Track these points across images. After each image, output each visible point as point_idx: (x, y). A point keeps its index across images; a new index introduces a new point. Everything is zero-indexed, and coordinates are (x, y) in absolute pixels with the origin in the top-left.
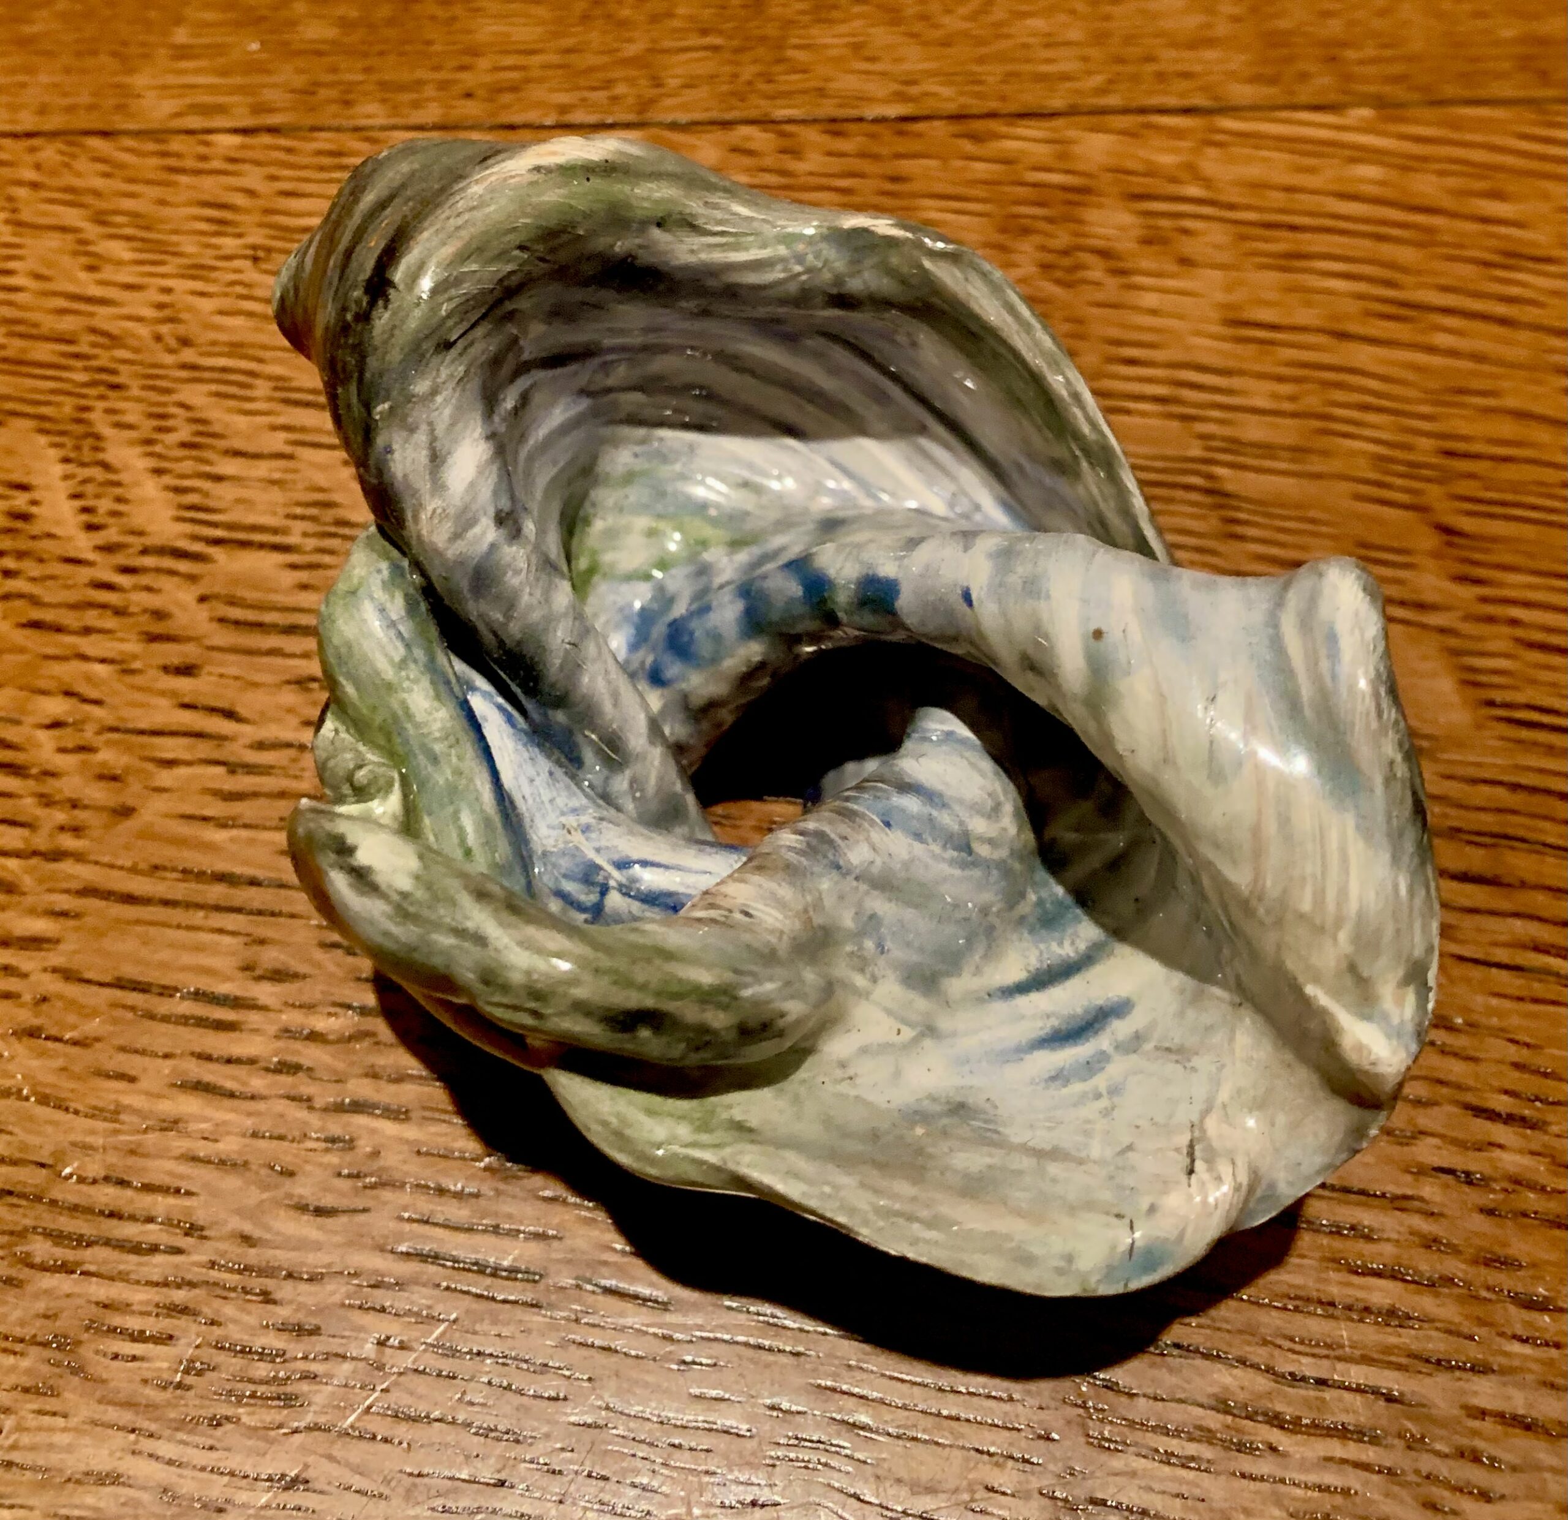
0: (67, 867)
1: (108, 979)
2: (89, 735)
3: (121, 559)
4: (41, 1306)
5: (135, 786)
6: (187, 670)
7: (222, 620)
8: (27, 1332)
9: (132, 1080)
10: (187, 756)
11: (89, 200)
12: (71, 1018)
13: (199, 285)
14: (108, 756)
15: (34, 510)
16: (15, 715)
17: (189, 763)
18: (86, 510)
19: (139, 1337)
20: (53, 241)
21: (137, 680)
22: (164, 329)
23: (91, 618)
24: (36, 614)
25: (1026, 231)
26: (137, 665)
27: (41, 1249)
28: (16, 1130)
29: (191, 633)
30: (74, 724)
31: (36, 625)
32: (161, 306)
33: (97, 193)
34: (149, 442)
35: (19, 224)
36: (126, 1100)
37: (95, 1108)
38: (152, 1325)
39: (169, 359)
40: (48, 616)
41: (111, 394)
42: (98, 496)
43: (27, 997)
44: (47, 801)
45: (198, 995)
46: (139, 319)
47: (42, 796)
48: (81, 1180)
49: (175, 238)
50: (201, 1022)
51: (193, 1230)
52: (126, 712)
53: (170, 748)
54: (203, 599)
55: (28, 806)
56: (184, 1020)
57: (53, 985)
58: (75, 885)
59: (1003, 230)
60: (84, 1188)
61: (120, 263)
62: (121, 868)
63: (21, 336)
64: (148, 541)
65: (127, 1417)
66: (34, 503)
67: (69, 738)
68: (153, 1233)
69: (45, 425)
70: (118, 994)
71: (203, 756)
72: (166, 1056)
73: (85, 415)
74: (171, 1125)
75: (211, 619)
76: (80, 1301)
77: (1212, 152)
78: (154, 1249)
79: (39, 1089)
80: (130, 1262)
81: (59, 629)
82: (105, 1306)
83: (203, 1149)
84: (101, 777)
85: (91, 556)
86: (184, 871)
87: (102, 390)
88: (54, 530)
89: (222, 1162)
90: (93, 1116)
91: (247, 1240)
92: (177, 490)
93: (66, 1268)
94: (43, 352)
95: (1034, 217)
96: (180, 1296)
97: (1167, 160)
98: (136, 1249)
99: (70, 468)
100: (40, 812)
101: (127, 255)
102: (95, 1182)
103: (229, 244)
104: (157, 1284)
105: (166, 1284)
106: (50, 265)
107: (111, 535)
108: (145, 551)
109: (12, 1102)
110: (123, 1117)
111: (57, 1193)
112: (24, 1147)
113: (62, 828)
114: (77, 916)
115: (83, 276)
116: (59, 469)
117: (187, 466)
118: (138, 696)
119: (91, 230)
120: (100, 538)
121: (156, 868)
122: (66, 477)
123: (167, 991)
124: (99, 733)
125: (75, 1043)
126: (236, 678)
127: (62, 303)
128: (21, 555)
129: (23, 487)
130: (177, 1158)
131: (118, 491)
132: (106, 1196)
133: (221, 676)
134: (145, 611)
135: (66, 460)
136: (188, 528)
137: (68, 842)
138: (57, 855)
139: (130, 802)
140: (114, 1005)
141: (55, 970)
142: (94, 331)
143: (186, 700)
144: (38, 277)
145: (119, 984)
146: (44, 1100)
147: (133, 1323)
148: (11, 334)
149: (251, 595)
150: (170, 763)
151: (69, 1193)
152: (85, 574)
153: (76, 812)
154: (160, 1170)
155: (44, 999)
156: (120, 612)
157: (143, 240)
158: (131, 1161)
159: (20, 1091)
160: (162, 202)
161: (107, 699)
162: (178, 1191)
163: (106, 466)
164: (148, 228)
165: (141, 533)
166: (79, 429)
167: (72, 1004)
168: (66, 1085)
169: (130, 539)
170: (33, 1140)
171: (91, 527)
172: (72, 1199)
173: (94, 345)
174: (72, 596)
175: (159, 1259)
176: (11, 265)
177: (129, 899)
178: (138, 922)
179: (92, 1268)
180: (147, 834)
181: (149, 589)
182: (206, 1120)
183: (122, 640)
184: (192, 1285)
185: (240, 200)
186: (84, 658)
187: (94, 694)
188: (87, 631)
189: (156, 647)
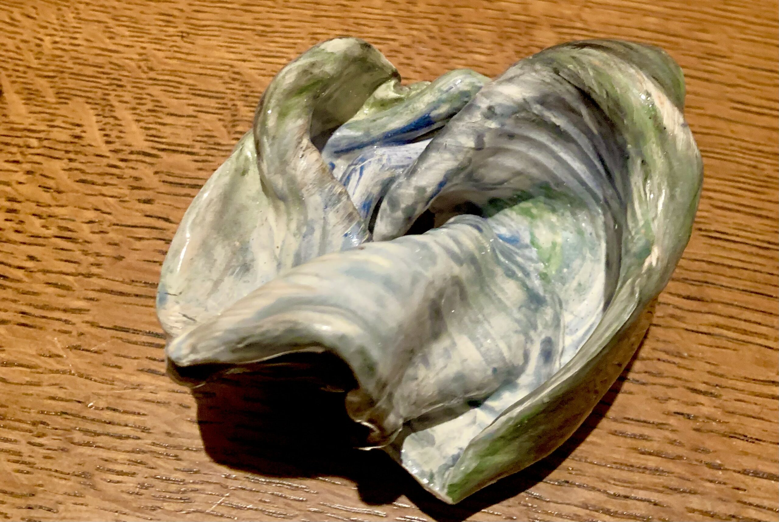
0: (94, 280)
1: (110, 326)
2: (105, 227)
3: (121, 156)
4: (77, 460)
5: (124, 247)
6: (148, 201)
7: (164, 182)
8: (71, 471)
9: (120, 368)
10: (147, 236)
11: (110, 10)
12: (94, 342)
13: (158, 47)
14: (113, 236)
15: (83, 134)
16: (73, 218)
17: (148, 239)
18: (106, 135)
19: (120, 473)
20: (95, 26)
21: (125, 204)
22: (142, 64)
23: (107, 179)
24: (83, 177)
25: (509, 38)
26: (127, 199)
27: (78, 436)
28: (68, 387)
29: (151, 187)
30: (99, 221)
31: (83, 181)
32: (141, 54)
33: (114, 8)
34: (134, 109)
35: (80, 19)
36: (117, 376)
37: (103, 379)
38: (125, 468)
39: (144, 76)
40: (89, 178)
41: (118, 89)
42: (111, 130)
43: (74, 333)
44: (85, 253)
45: (150, 334)
46: (131, 59)
47: (83, 251)
48: (97, 408)
49: (147, 27)
50: (151, 345)
51: (145, 430)
52: (121, 218)
53: (141, 233)
54: (156, 173)
55: (77, 255)
56: (144, 344)
57: (85, 328)
58: (97, 288)
59: (501, 37)
60: (97, 411)
61: (123, 36)
62: (117, 281)
63: (79, 64)
64: (133, 149)
65: (114, 506)
66: (84, 132)
67: (96, 227)
68: (127, 431)
69: (89, 101)
70: (115, 332)
71: (154, 236)
72: (135, 358)
73: (107, 97)
74: (138, 386)
75: (160, 181)
76: (95, 458)
77: (587, 10)
78: (128, 437)
79: (79, 371)
80: (117, 442)
81: (93, 183)
82: (106, 460)
83: (150, 396)
84: (110, 244)
85: (108, 154)
86: (145, 283)
87: (114, 87)
88: (93, 144)
89: (158, 402)
90: (102, 383)
91: (168, 434)
92: (146, 128)
93: (88, 444)
94: (89, 71)
95: (514, 33)
96: (139, 457)
97: (568, 12)
98: (120, 437)
99: (100, 118)
100: (83, 257)
101: (128, 33)
102: (102, 409)
103: (171, 30)
104: (128, 452)
105: (133, 451)
106: (94, 36)
107: (117, 146)
108: (132, 153)
109: (67, 376)
110: (115, 383)
111: (85, 414)
112: (72, 394)
113: (92, 264)
114: (97, 300)
115: (108, 41)
116: (94, 119)
117: (151, 119)
118: (127, 211)
119: (111, 23)
120: (112, 147)
121: (133, 281)
122: (97, 122)
123: (136, 332)
124: (109, 226)
125: (96, 352)
126: (170, 205)
127: (99, 52)
128: (77, 153)
129: (78, 125)
130: (139, 400)
131: (120, 128)
132: (107, 415)
133: (164, 204)
134: (131, 177)
135: (98, 115)
136: (151, 144)
137: (94, 270)
138: (89, 275)
139: (122, 255)
140: (113, 337)
141: (87, 322)
142: (111, 63)
143: (148, 214)
144: (87, 40)
145: (115, 328)
146: (81, 376)
147: (118, 468)
148: (75, 63)
149: (177, 172)
150: (140, 239)
151: (91, 414)
152: (105, 161)
153: (99, 258)
154: (131, 405)
155: (82, 334)
156: (119, 177)
157: (134, 27)
158: (118, 401)
159: (70, 371)
160: (142, 13)
161: (113, 212)
162: (139, 414)
163: (116, 118)
164: (136, 23)
165: (130, 146)
166: (103, 103)
167: (95, 337)
168: (91, 370)
169: (125, 148)
170: (75, 392)
171: (108, 142)
172: (93, 417)
173: (112, 69)
174: (100, 170)
175: (130, 441)
176: (77, 35)
177: (121, 294)
178: (124, 303)
179: (101, 445)
180: (129, 267)
181: (133, 168)
182: (152, 385)
183: (120, 188)
184: (144, 452)
185: (176, 13)
186: (104, 195)
187: (108, 210)
188: (105, 184)
189: (136, 192)
